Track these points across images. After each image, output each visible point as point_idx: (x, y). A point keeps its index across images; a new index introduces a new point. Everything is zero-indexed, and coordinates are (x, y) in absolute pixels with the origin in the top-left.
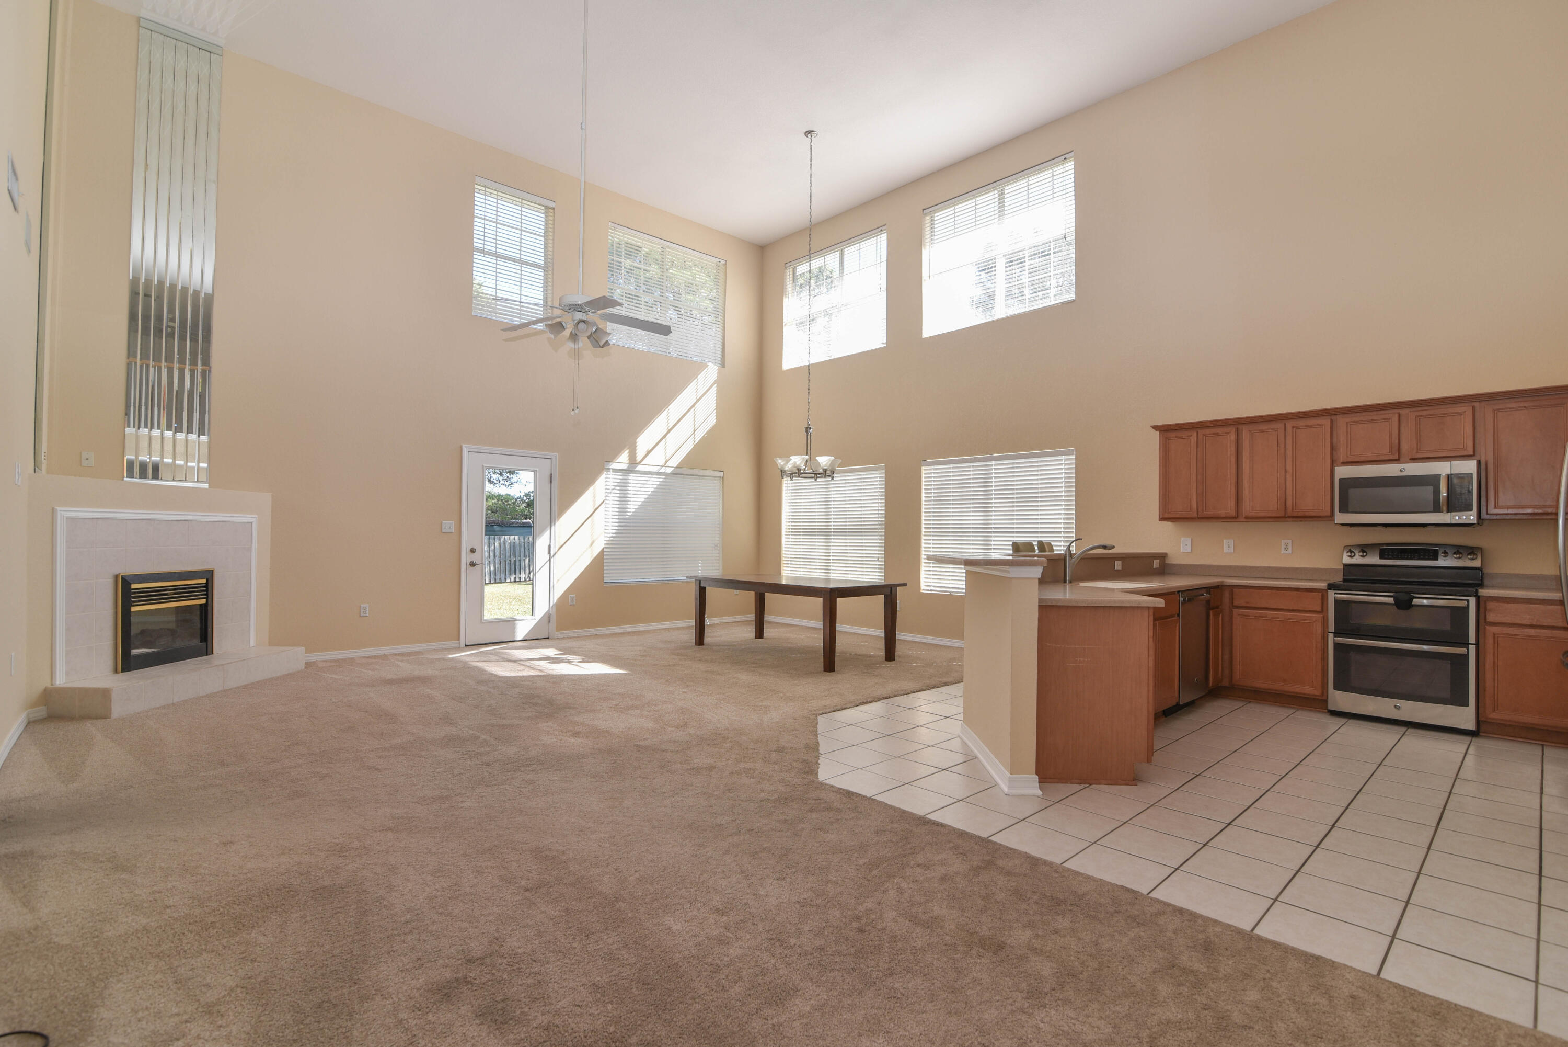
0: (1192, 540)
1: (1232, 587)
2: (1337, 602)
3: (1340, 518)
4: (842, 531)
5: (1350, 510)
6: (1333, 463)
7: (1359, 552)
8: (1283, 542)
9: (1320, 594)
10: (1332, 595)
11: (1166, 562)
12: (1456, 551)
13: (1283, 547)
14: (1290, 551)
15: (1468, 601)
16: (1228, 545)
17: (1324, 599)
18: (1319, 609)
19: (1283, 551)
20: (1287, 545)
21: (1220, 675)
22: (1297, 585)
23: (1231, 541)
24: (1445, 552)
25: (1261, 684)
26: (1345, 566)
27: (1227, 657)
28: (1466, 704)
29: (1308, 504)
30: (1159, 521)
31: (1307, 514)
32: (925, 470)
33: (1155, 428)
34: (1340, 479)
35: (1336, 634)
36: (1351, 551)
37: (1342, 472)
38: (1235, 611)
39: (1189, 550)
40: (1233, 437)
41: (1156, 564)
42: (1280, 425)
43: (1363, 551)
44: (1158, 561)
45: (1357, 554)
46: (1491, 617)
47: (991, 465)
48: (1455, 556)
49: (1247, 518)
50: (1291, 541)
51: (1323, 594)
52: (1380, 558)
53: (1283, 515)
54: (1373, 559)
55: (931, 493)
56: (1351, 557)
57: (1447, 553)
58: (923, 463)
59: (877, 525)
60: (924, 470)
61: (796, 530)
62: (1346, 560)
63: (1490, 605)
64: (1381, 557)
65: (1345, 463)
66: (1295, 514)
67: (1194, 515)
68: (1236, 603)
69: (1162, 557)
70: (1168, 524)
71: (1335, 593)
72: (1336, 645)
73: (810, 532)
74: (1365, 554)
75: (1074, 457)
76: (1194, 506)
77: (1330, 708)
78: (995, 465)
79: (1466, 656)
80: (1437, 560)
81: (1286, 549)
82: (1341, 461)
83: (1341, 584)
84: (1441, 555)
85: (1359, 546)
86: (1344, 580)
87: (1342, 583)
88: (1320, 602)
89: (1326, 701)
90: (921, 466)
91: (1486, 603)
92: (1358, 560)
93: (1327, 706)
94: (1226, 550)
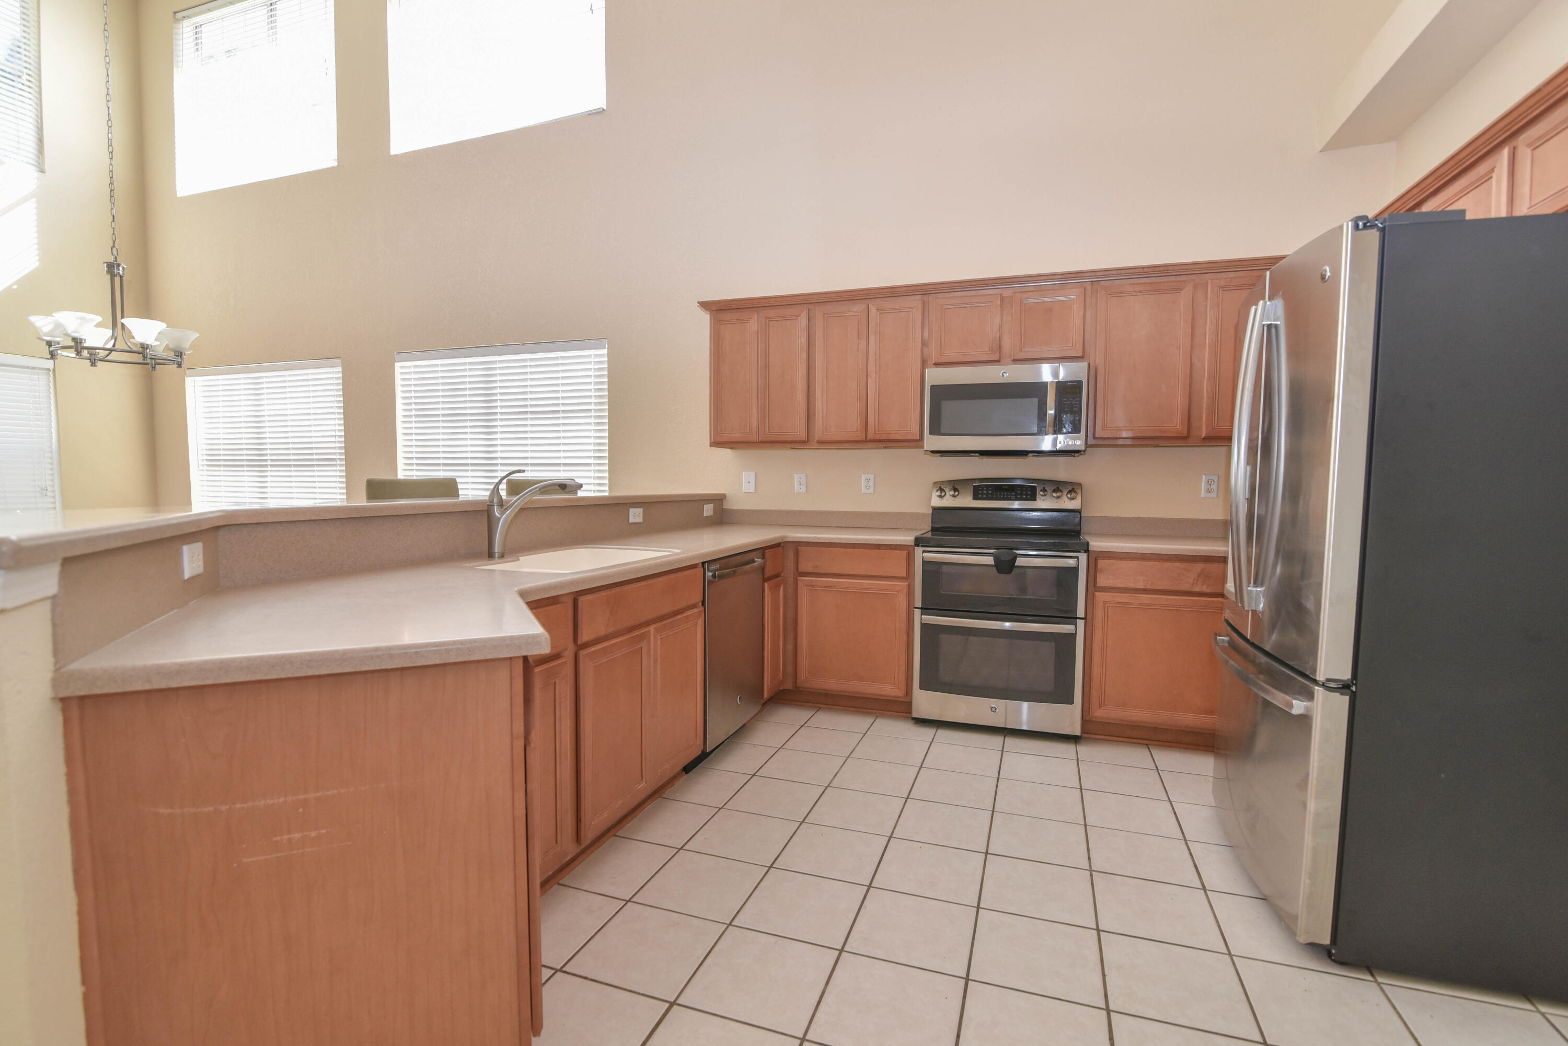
0: (756, 474)
1: (797, 545)
2: (925, 563)
3: (932, 442)
4: (283, 464)
5: (942, 431)
6: (924, 364)
7: (950, 490)
8: (864, 477)
9: (906, 552)
10: (920, 554)
11: (724, 507)
12: (1056, 488)
13: (864, 483)
14: (871, 490)
15: (1077, 558)
16: (798, 482)
17: (910, 558)
18: (904, 574)
19: (863, 490)
20: (868, 480)
21: (780, 676)
22: (878, 540)
23: (803, 476)
24: (1044, 490)
25: (832, 684)
26: (935, 509)
27: (790, 647)
28: (1069, 700)
29: (894, 426)
30: (710, 446)
31: (893, 437)
32: (402, 367)
33: (704, 305)
34: (932, 386)
35: (925, 610)
36: (941, 490)
37: (937, 376)
38: (801, 579)
39: (752, 490)
40: (802, 322)
41: (708, 510)
42: (859, 308)
43: (955, 490)
44: (711, 506)
45: (947, 493)
46: (1102, 581)
47: (495, 362)
48: (1054, 494)
49: (820, 442)
50: (873, 475)
51: (908, 551)
52: (974, 499)
53: (864, 439)
54: (966, 500)
55: (411, 404)
56: (941, 497)
57: (1046, 491)
58: (397, 356)
59: (335, 454)
60: (400, 367)
61: (213, 463)
62: (936, 502)
63: (1102, 563)
64: (976, 497)
65: (937, 365)
66: (877, 437)
67: (755, 438)
68: (803, 568)
69: (718, 500)
70: (726, 454)
71: (924, 552)
72: (924, 626)
73: (234, 465)
74: (957, 493)
75: (605, 351)
76: (754, 424)
77: (915, 715)
78: (500, 362)
79: (1073, 636)
80: (1035, 500)
81: (868, 487)
82: (934, 362)
83: (930, 538)
84: (1039, 493)
85: (949, 482)
86: (934, 530)
87: (929, 535)
88: (904, 563)
89: (910, 704)
90: (395, 361)
91: (1096, 560)
92: (948, 501)
93: (911, 713)
94: (797, 488)
